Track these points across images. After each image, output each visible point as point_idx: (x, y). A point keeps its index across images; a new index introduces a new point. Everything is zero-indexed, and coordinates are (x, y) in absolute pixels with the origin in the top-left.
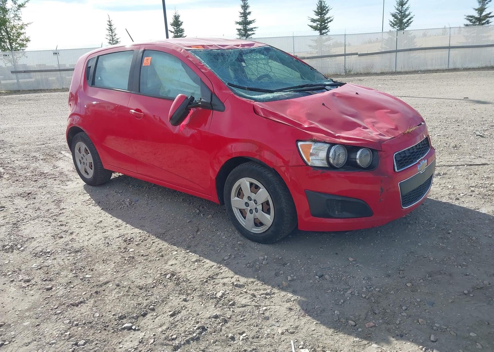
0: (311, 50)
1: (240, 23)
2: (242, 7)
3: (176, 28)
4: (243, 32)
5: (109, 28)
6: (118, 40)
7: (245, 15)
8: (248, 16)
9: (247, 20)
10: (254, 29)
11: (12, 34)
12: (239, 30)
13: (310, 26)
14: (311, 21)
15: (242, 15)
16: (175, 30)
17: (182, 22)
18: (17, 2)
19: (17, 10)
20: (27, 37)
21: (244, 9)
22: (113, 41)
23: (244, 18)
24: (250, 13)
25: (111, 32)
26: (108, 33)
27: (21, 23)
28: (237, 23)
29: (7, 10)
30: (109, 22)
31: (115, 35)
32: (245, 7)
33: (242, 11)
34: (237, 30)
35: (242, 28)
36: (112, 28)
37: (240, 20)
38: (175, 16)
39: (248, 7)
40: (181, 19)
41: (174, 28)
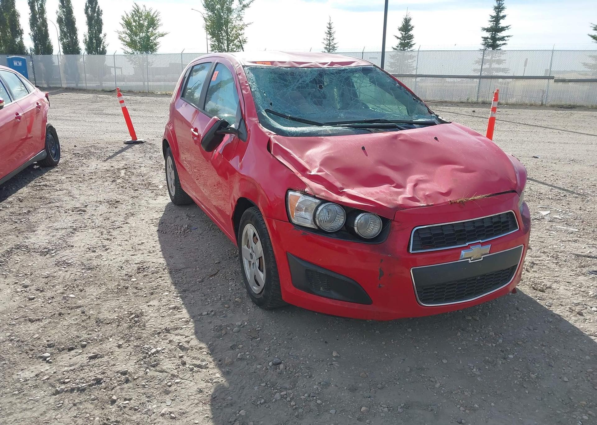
0: (586, 69)
1: (488, 30)
2: (496, 8)
3: (404, 33)
4: (490, 41)
5: (328, 31)
6: (335, 46)
7: (497, 19)
8: (501, 21)
9: (499, 25)
10: (506, 38)
11: (231, 35)
12: (485, 39)
13: (592, 36)
14: (593, 28)
15: (493, 20)
16: (402, 36)
17: (413, 27)
18: (243, 2)
19: (241, 10)
20: (244, 38)
21: (497, 11)
22: (329, 46)
23: (495, 23)
24: (504, 17)
25: (329, 36)
26: (326, 37)
27: (241, 23)
28: (484, 29)
29: (232, 10)
30: (330, 24)
31: (333, 39)
32: (499, 9)
33: (494, 14)
34: (483, 39)
35: (490, 36)
36: (331, 32)
37: (489, 25)
38: (406, 19)
39: (503, 8)
40: (412, 23)
41: (401, 33)
